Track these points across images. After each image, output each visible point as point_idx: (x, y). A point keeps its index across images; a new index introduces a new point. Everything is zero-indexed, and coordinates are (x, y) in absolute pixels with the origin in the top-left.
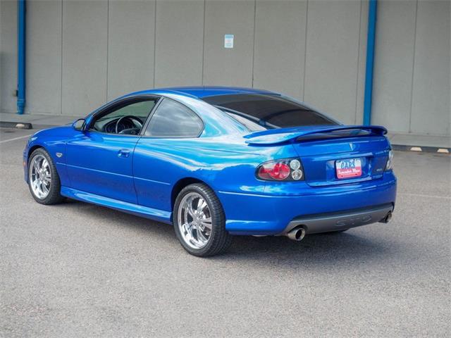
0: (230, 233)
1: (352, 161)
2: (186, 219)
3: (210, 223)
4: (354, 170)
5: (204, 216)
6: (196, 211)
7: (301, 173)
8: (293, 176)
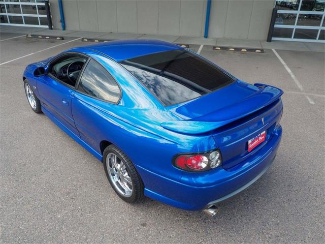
4: (260, 138)
5: (126, 174)
6: (119, 165)
7: (219, 161)
8: (211, 165)
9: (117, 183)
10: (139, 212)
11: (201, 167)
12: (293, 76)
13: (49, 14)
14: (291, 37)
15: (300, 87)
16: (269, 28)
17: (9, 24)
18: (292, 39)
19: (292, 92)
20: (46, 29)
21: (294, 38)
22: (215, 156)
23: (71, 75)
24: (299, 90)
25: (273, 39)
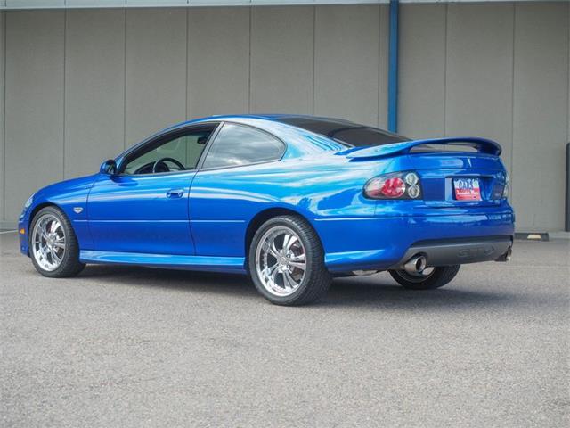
0: (330, 270)
1: (469, 180)
2: (266, 262)
3: (303, 262)
4: (472, 192)
5: (293, 255)
7: (419, 189)
8: (409, 194)
22: (412, 179)
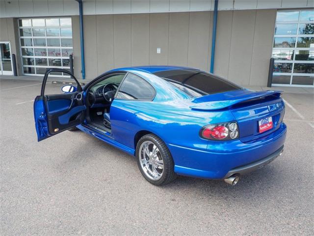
0: (178, 174)
2: (144, 156)
3: (162, 164)
5: (157, 158)
6: (151, 153)
7: (237, 133)
8: (231, 136)
9: (148, 172)
10: (168, 192)
11: (224, 136)
12: (294, 110)
13: (72, 66)
14: (289, 83)
15: (301, 117)
16: (268, 74)
17: (36, 75)
18: (291, 85)
19: (295, 120)
20: (68, 78)
21: (292, 84)
22: (234, 127)
23: (106, 94)
24: (301, 119)
25: (273, 85)
